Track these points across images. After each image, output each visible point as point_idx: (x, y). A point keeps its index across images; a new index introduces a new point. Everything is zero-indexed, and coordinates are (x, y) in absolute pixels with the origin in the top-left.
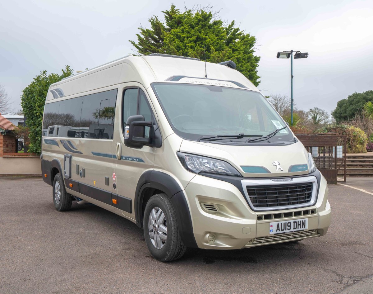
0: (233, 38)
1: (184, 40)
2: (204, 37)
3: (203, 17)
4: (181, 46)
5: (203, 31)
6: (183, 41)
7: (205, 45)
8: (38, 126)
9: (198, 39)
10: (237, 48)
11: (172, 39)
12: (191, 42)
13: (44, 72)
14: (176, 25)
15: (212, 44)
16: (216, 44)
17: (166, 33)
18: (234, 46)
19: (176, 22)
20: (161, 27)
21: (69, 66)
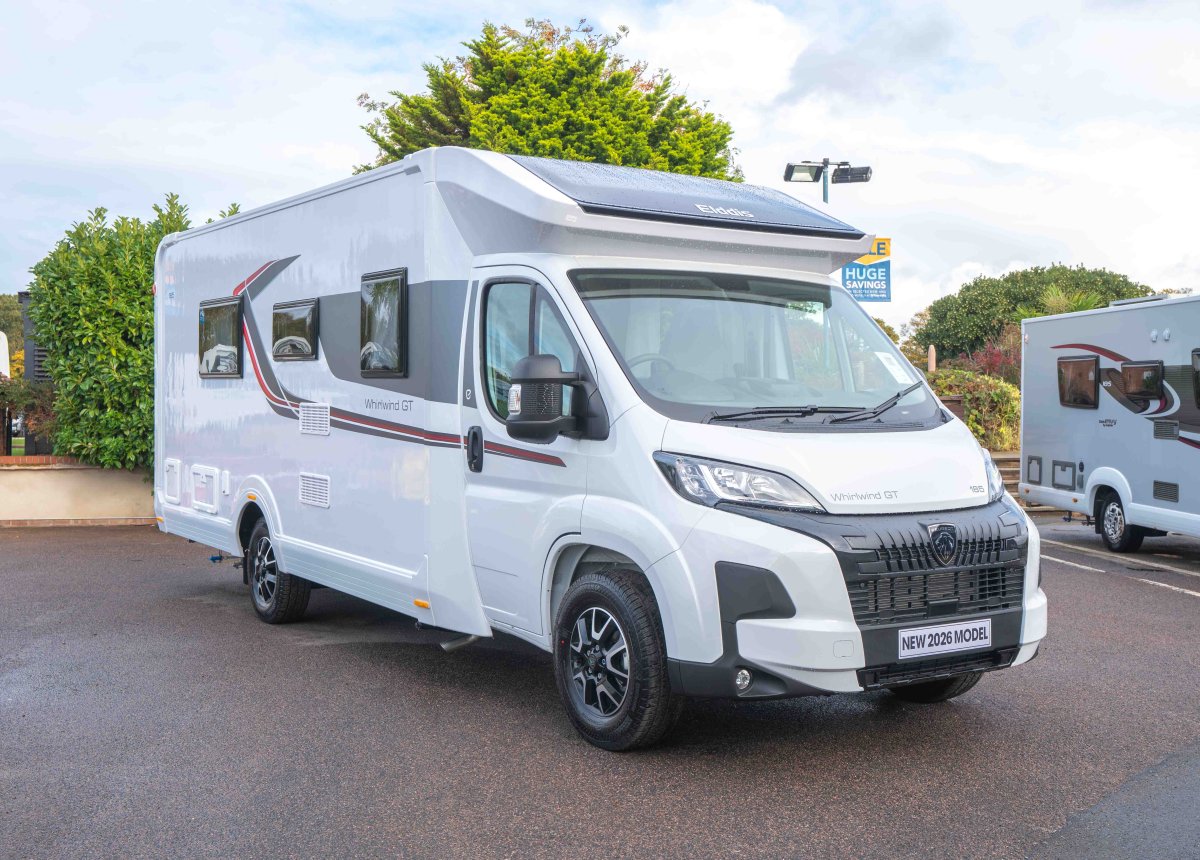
0: (668, 124)
1: (529, 127)
2: (587, 121)
3: (581, 63)
4: (522, 146)
5: (582, 104)
6: (527, 132)
7: (591, 145)
8: (86, 377)
9: (570, 126)
10: (682, 155)
11: (495, 127)
12: (550, 135)
13: (100, 213)
14: (503, 84)
15: (609, 143)
16: (623, 143)
17: (473, 108)
18: (674, 149)
19: (503, 75)
20: (461, 91)
21: (178, 197)
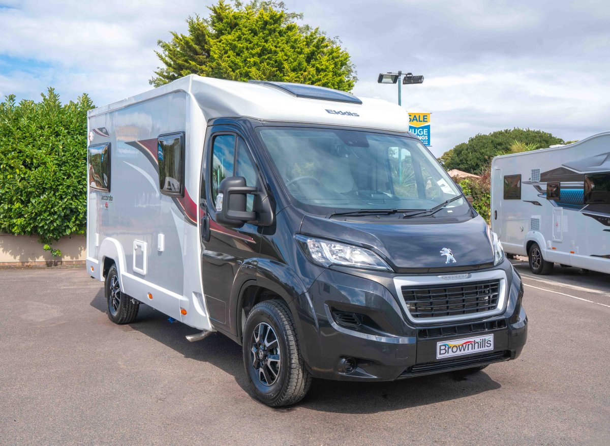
1: (242, 52)
2: (273, 48)
3: (271, 18)
4: (238, 62)
5: (271, 40)
6: (241, 54)
11: (223, 52)
12: (253, 56)
13: (12, 98)
14: (228, 29)
15: (285, 60)
16: (292, 60)
17: (212, 41)
18: (319, 64)
19: (228, 24)
20: (205, 32)
21: (54, 89)
